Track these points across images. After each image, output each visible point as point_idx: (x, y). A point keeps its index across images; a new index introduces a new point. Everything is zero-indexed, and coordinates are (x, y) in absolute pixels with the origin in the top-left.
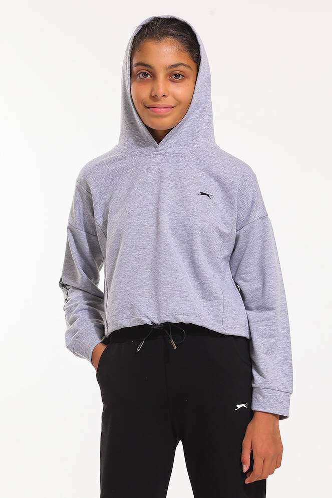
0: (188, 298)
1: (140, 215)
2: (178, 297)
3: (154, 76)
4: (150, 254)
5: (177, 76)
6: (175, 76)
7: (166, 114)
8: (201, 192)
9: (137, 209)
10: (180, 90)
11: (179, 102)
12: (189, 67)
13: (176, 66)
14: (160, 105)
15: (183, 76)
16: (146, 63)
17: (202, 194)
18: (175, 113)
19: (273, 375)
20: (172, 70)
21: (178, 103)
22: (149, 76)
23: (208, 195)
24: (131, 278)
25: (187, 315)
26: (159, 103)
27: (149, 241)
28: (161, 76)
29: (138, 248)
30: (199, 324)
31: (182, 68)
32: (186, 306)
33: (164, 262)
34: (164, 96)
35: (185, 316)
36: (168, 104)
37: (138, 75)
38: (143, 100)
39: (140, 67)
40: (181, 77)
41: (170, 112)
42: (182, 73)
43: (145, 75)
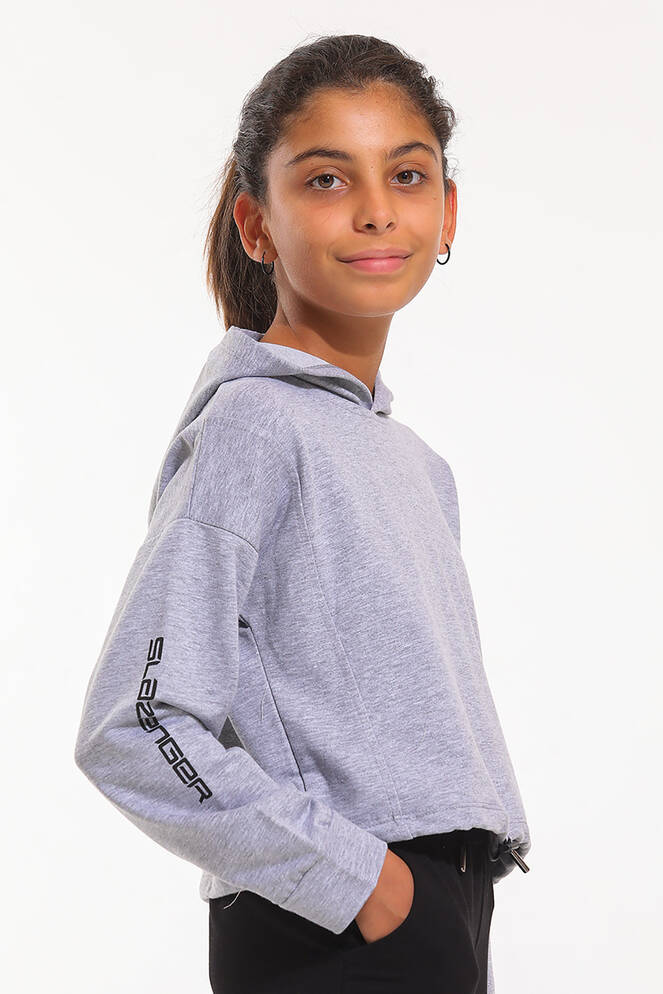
3: (355, 180)
5: (404, 176)
6: (401, 176)
7: (395, 273)
11: (420, 243)
13: (408, 147)
14: (379, 251)
15: (422, 176)
16: (331, 148)
20: (399, 159)
21: (417, 242)
22: (336, 183)
26: (379, 246)
28: (373, 175)
31: (417, 155)
36: (397, 247)
37: (310, 183)
38: (333, 243)
39: (316, 161)
40: (415, 179)
41: (401, 269)
42: (418, 169)
43: (326, 179)
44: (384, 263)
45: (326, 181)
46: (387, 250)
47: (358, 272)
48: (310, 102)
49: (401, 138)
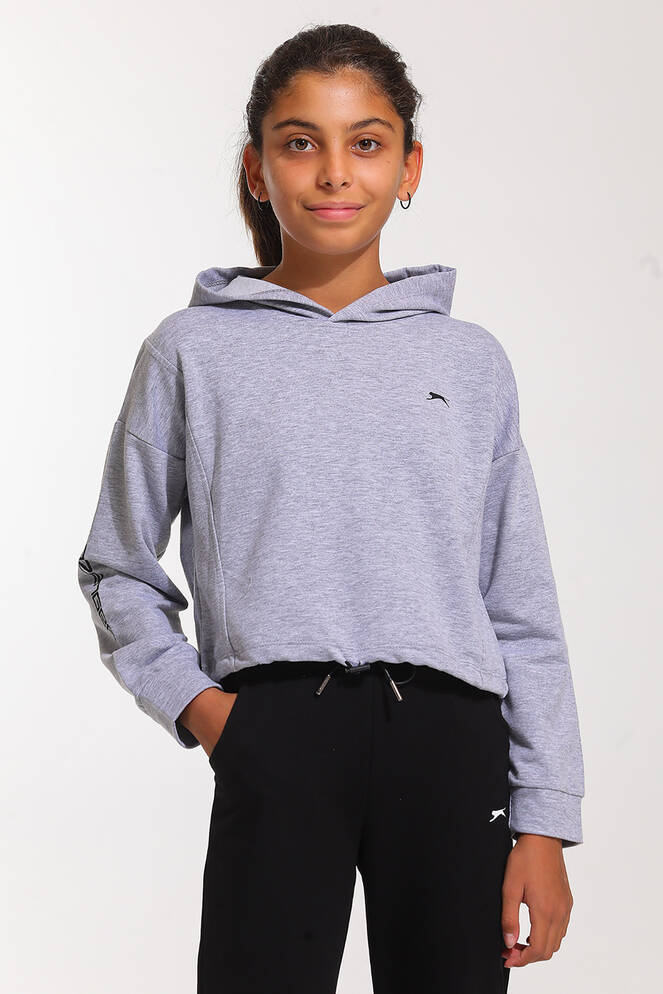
0: (419, 615)
3: (322, 145)
5: (365, 144)
6: (362, 144)
7: (348, 220)
8: (431, 393)
10: (372, 173)
11: (372, 196)
12: (389, 125)
13: (366, 123)
14: (334, 203)
15: (378, 144)
16: (305, 120)
17: (435, 396)
18: (365, 219)
19: (559, 761)
20: (358, 131)
21: (369, 197)
22: (309, 146)
23: (443, 398)
25: (419, 650)
26: (335, 199)
28: (336, 145)
30: (440, 667)
31: (375, 128)
32: (416, 631)
34: (344, 184)
35: (414, 651)
36: (351, 201)
37: (288, 144)
38: (301, 194)
39: (292, 129)
40: (373, 146)
41: (355, 217)
42: (376, 139)
43: (302, 143)
44: (342, 213)
45: (302, 144)
46: (342, 203)
47: (319, 218)
48: (293, 81)
49: (362, 114)
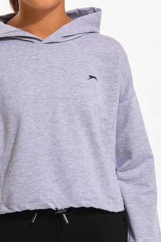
0: (88, 184)
1: (35, 103)
2: (80, 183)
4: (47, 141)
8: (90, 76)
9: (32, 97)
17: (91, 77)
23: (95, 78)
24: (32, 163)
25: (88, 200)
27: (46, 128)
29: (36, 135)
30: (97, 207)
33: (65, 150)
35: (86, 201)
